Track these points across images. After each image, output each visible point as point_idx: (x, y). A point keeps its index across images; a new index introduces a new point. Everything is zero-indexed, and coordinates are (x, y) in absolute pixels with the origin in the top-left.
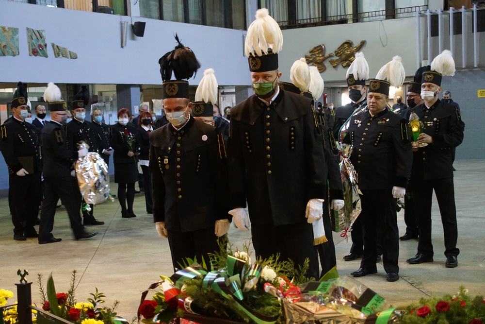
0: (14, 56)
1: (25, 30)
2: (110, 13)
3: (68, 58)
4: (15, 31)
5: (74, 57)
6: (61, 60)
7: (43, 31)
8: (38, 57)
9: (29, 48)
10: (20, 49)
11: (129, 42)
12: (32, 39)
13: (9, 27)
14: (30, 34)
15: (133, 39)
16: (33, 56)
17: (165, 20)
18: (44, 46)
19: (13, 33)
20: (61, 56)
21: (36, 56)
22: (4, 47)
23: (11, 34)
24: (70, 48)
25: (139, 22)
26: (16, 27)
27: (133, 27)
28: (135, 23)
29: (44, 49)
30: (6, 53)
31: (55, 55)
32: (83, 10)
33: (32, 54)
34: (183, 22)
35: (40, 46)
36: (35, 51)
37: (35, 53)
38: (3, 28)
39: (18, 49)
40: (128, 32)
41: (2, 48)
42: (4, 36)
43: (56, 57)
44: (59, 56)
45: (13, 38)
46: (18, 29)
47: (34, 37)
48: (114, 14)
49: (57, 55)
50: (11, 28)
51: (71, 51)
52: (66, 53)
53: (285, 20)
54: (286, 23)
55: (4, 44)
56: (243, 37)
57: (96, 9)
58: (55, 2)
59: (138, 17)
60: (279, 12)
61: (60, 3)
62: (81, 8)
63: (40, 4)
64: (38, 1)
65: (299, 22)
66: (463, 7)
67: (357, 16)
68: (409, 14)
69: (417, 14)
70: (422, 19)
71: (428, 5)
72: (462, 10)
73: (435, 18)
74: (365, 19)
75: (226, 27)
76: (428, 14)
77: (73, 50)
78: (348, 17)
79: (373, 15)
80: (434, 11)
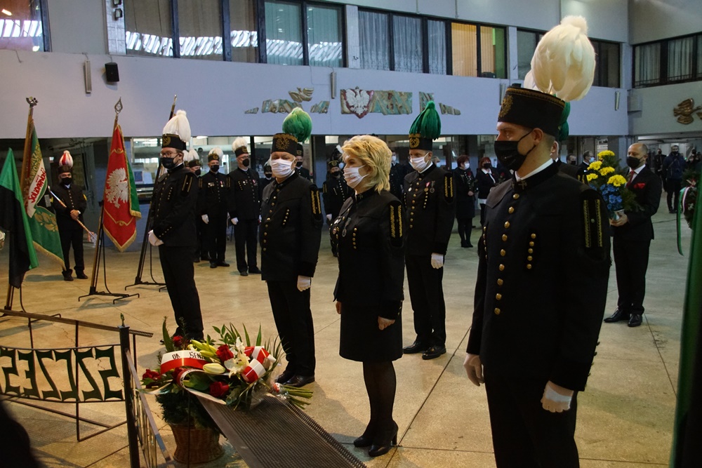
0: (408, 114)
1: (418, 93)
2: (493, 78)
3: (451, 113)
4: (410, 95)
5: (458, 113)
6: (447, 116)
7: (433, 94)
9: (420, 107)
12: (423, 100)
14: (421, 97)
19: (408, 97)
23: (406, 97)
24: (455, 107)
26: (409, 92)
30: (401, 112)
32: (469, 76)
38: (400, 93)
39: (411, 109)
41: (399, 108)
42: (401, 99)
44: (445, 113)
45: (407, 100)
46: (412, 93)
47: (425, 99)
48: (496, 78)
49: (443, 112)
50: (406, 93)
52: (451, 111)
53: (658, 78)
54: (658, 81)
55: (400, 105)
56: (616, 94)
57: (480, 74)
58: (445, 72)
59: (515, 80)
60: (651, 71)
61: (449, 72)
62: (468, 74)
63: (433, 73)
64: (431, 70)
65: (670, 79)
75: (600, 85)
77: (457, 108)
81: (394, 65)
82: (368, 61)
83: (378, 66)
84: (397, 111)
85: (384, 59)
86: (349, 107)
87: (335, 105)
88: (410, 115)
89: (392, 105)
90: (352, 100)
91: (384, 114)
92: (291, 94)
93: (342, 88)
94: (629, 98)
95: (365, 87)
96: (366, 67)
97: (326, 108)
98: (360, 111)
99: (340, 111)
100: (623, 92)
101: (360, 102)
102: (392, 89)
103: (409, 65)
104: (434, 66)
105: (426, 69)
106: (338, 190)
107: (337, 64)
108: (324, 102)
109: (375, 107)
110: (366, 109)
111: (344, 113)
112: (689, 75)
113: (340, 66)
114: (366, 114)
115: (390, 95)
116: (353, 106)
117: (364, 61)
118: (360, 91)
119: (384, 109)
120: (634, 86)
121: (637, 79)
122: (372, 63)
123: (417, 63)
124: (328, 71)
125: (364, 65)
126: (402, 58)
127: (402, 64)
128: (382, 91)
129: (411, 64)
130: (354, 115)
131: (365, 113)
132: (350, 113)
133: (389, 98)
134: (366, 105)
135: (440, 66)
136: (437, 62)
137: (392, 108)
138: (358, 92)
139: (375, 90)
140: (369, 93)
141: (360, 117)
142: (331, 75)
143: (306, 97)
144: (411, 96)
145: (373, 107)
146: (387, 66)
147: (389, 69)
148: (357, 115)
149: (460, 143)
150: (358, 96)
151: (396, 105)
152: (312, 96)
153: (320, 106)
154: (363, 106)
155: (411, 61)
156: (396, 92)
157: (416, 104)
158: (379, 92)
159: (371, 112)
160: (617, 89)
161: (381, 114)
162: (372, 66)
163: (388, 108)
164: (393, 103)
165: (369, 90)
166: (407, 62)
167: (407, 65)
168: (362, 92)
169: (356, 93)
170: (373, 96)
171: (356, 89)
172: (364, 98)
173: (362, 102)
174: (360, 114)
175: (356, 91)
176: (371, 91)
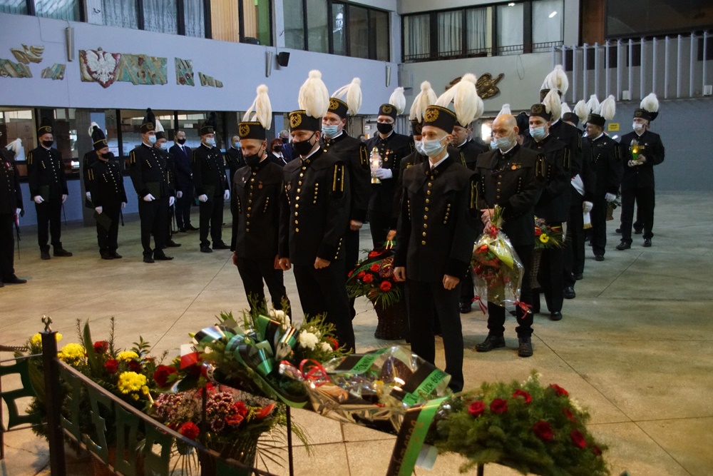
0: (162, 84)
1: (174, 60)
2: (256, 44)
3: (213, 86)
4: (164, 61)
5: (219, 85)
6: (208, 88)
7: (190, 60)
8: (185, 85)
9: (177, 77)
10: (168, 78)
11: (273, 71)
12: (180, 68)
14: (178, 64)
15: (278, 68)
16: (181, 85)
17: (311, 51)
18: (191, 75)
19: (162, 63)
20: (207, 85)
21: (183, 84)
22: (153, 76)
23: (160, 63)
24: (217, 77)
25: (284, 53)
26: (164, 57)
27: (277, 57)
28: (280, 53)
29: (191, 78)
30: (155, 82)
32: (230, 41)
33: (179, 83)
34: (327, 53)
35: (187, 75)
36: (182, 79)
37: (182, 81)
38: (153, 58)
39: (166, 78)
40: (272, 62)
41: (151, 77)
42: (154, 65)
43: (202, 86)
44: (205, 84)
45: (162, 67)
46: (166, 59)
47: (182, 67)
48: (260, 44)
49: (203, 83)
50: (160, 58)
51: (217, 80)
52: (212, 82)
53: (428, 52)
54: (428, 56)
55: (152, 73)
56: (387, 68)
57: (243, 39)
58: (203, 34)
59: (282, 48)
60: (422, 46)
61: (208, 34)
62: (228, 38)
63: (190, 35)
64: (187, 32)
65: (441, 54)
66: (596, 43)
67: (497, 50)
68: (545, 49)
69: (553, 49)
70: (557, 54)
71: (563, 41)
72: (596, 46)
73: (569, 53)
74: (503, 53)
75: (370, 58)
76: (563, 49)
77: (219, 79)
78: (488, 51)
79: (511, 49)
80: (569, 47)
81: (143, 23)
82: (111, 16)
83: (124, 23)
84: (150, 81)
85: (131, 15)
86: (90, 73)
87: (73, 69)
88: (165, 85)
89: (143, 72)
90: (95, 65)
91: (134, 84)
92: (14, 52)
93: (82, 49)
94: (399, 73)
95: (110, 49)
96: (109, 23)
97: (61, 73)
98: (104, 79)
99: (79, 77)
100: (393, 66)
101: (104, 67)
102: (143, 53)
103: (161, 23)
104: (190, 26)
105: (181, 30)
106: (108, 176)
107: (71, 16)
108: (59, 65)
109: (122, 75)
110: (112, 77)
111: (84, 80)
112: (460, 51)
113: (75, 20)
114: (112, 83)
115: (141, 60)
116: (96, 72)
117: (106, 15)
118: (104, 53)
119: (134, 77)
120: (403, 61)
121: (407, 53)
122: (116, 19)
123: (170, 22)
124: (62, 25)
125: (106, 21)
126: (153, 15)
127: (153, 22)
128: (131, 55)
129: (163, 22)
130: (97, 84)
131: (111, 82)
132: (92, 81)
133: (139, 64)
135: (197, 28)
136: (194, 21)
137: (144, 76)
138: (101, 54)
139: (122, 53)
140: (114, 56)
142: (66, 31)
143: (35, 57)
144: (166, 63)
146: (135, 23)
147: (137, 28)
148: (101, 84)
151: (149, 73)
152: (42, 56)
153: (54, 70)
154: (108, 72)
155: (163, 19)
156: (148, 57)
157: (171, 72)
158: (127, 55)
159: (118, 80)
160: (388, 63)
161: (131, 83)
162: (116, 23)
163: (138, 76)
164: (144, 70)
165: (115, 52)
166: (158, 21)
167: (159, 23)
168: (106, 55)
169: (98, 55)
170: (120, 60)
171: (99, 50)
172: (108, 63)
173: (107, 68)
174: (104, 82)
175: (98, 52)
176: (118, 54)
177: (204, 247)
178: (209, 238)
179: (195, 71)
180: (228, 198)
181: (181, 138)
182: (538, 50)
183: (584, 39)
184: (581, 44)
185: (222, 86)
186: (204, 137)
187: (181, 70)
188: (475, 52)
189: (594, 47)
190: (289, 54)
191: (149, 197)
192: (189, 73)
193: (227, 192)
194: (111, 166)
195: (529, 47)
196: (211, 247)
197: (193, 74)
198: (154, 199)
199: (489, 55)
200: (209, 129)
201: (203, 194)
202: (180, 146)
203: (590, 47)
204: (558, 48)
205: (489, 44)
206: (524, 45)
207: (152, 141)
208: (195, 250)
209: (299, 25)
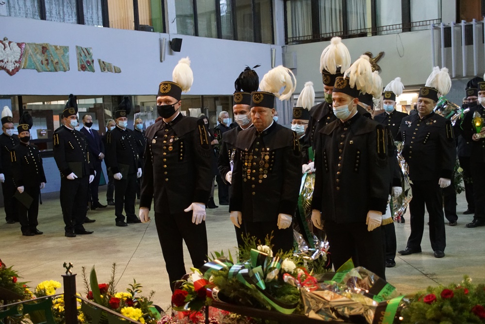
0: (65, 71)
1: (75, 47)
2: (151, 31)
3: (112, 71)
4: (66, 49)
5: (118, 71)
6: (107, 74)
7: (91, 48)
8: (86, 72)
9: (78, 64)
10: (70, 65)
11: (167, 57)
12: (81, 56)
13: (61, 45)
14: (79, 52)
15: (171, 54)
16: (82, 71)
17: (201, 36)
18: (91, 62)
19: (64, 51)
20: (106, 70)
21: (84, 71)
22: (56, 64)
23: (62, 51)
24: (115, 63)
25: (177, 39)
26: (67, 45)
27: (170, 43)
28: (173, 39)
29: (92, 64)
30: (58, 69)
31: (101, 69)
32: (126, 29)
33: (81, 69)
34: (216, 38)
35: (88, 62)
36: (84, 66)
37: (83, 68)
38: (56, 47)
39: (68, 66)
40: (166, 48)
41: (55, 65)
42: (57, 53)
43: (102, 71)
44: (105, 70)
45: (64, 55)
46: (68, 47)
47: (83, 54)
48: (153, 31)
49: (103, 69)
50: (62, 47)
51: (115, 66)
52: (111, 68)
53: (310, 34)
54: (311, 38)
55: (56, 61)
56: (271, 50)
57: (138, 27)
58: (101, 22)
59: (175, 34)
60: (304, 27)
61: (106, 23)
62: (124, 27)
63: (88, 24)
64: (86, 22)
65: (323, 36)
66: (474, 20)
67: (376, 30)
68: (423, 28)
69: (431, 27)
70: (435, 31)
71: (441, 19)
72: (473, 22)
73: (447, 30)
74: (383, 33)
75: (255, 41)
76: (441, 26)
77: (117, 65)
78: (368, 31)
79: (391, 28)
80: (447, 24)
81: (45, 13)
82: (14, 7)
83: (27, 14)
84: (53, 68)
85: (33, 6)
88: (67, 72)
89: (47, 60)
90: (1, 54)
91: (39, 71)
94: (283, 55)
95: (15, 38)
96: (13, 14)
98: (11, 67)
100: (278, 47)
101: (10, 55)
102: (46, 42)
103: (61, 13)
105: (81, 20)
106: (30, 158)
109: (28, 62)
110: (17, 65)
112: (341, 32)
114: (18, 71)
115: (44, 49)
116: (2, 61)
117: (9, 6)
118: (10, 43)
119: (38, 64)
120: (287, 43)
121: (290, 35)
122: (20, 10)
123: (71, 12)
125: (10, 11)
126: (54, 5)
127: (54, 12)
128: (35, 44)
129: (63, 12)
130: (3, 72)
131: (17, 69)
133: (43, 53)
134: (17, 60)
135: (95, 18)
136: (92, 11)
137: (48, 64)
138: (7, 44)
139: (26, 42)
140: (19, 45)
141: (11, 73)
144: (68, 51)
145: (25, 62)
146: (37, 14)
147: (39, 18)
148: (8, 72)
149: (113, 105)
150: (8, 49)
151: (52, 61)
154: (14, 60)
155: (63, 9)
156: (51, 46)
157: (73, 60)
158: (32, 44)
159: (24, 68)
160: (272, 46)
161: (35, 70)
162: (20, 13)
163: (42, 64)
164: (48, 58)
165: (20, 42)
166: (59, 11)
167: (59, 13)
168: (11, 44)
169: (4, 45)
170: (24, 49)
171: (4, 40)
172: (14, 52)
173: (13, 56)
174: (11, 70)
175: (4, 42)
176: (23, 43)
177: (120, 222)
178: (124, 213)
179: (95, 58)
180: (141, 175)
181: (88, 122)
182: (416, 28)
183: (462, 16)
184: (458, 21)
185: (120, 72)
186: (117, 120)
187: (82, 58)
188: (355, 32)
189: (471, 23)
190: (182, 39)
191: (72, 176)
192: (90, 60)
193: (140, 170)
194: (32, 149)
195: (407, 25)
196: (125, 221)
197: (93, 61)
198: (77, 177)
199: (369, 35)
200: (121, 113)
201: (118, 172)
202: (88, 129)
203: (467, 24)
204: (436, 25)
205: (369, 24)
206: (403, 24)
207: (73, 124)
208: (111, 225)
209: (189, 11)
